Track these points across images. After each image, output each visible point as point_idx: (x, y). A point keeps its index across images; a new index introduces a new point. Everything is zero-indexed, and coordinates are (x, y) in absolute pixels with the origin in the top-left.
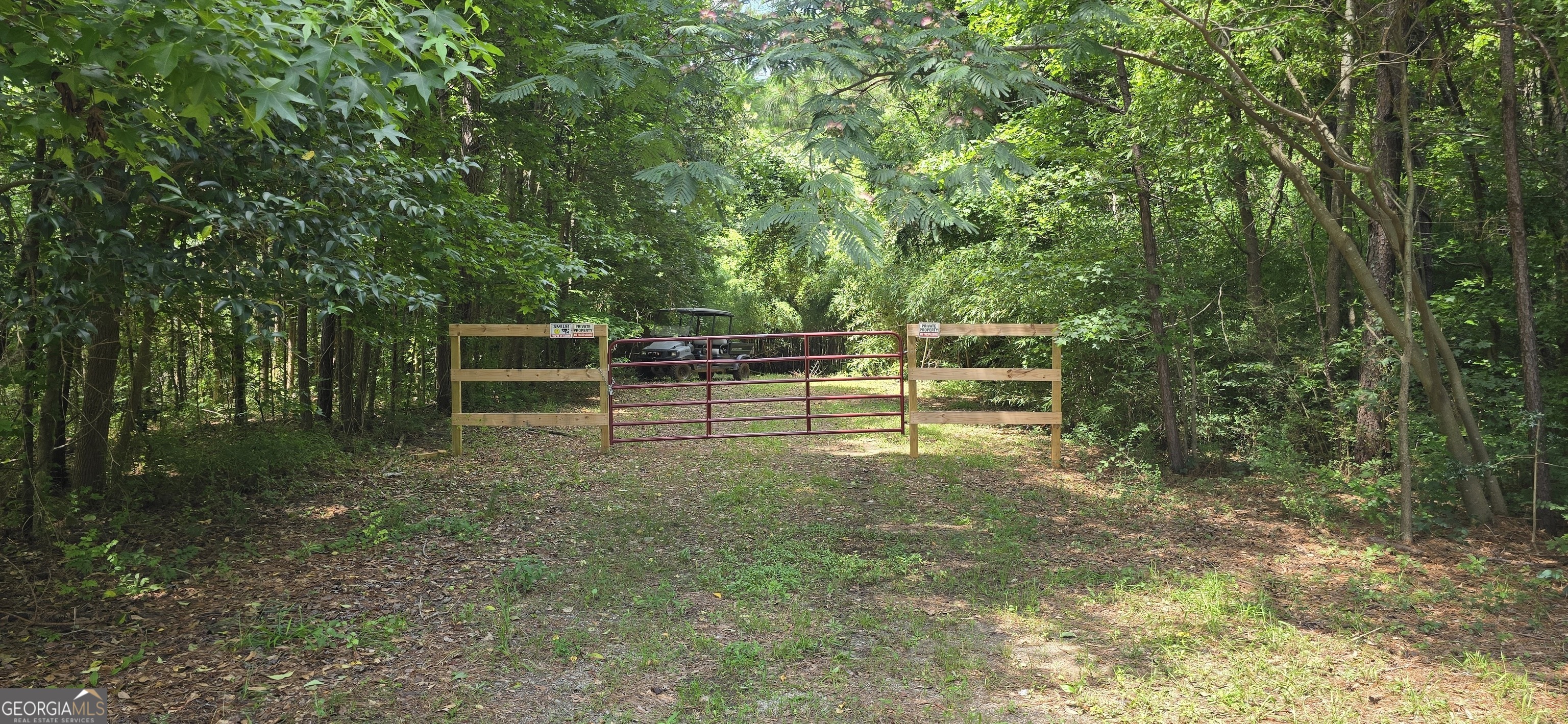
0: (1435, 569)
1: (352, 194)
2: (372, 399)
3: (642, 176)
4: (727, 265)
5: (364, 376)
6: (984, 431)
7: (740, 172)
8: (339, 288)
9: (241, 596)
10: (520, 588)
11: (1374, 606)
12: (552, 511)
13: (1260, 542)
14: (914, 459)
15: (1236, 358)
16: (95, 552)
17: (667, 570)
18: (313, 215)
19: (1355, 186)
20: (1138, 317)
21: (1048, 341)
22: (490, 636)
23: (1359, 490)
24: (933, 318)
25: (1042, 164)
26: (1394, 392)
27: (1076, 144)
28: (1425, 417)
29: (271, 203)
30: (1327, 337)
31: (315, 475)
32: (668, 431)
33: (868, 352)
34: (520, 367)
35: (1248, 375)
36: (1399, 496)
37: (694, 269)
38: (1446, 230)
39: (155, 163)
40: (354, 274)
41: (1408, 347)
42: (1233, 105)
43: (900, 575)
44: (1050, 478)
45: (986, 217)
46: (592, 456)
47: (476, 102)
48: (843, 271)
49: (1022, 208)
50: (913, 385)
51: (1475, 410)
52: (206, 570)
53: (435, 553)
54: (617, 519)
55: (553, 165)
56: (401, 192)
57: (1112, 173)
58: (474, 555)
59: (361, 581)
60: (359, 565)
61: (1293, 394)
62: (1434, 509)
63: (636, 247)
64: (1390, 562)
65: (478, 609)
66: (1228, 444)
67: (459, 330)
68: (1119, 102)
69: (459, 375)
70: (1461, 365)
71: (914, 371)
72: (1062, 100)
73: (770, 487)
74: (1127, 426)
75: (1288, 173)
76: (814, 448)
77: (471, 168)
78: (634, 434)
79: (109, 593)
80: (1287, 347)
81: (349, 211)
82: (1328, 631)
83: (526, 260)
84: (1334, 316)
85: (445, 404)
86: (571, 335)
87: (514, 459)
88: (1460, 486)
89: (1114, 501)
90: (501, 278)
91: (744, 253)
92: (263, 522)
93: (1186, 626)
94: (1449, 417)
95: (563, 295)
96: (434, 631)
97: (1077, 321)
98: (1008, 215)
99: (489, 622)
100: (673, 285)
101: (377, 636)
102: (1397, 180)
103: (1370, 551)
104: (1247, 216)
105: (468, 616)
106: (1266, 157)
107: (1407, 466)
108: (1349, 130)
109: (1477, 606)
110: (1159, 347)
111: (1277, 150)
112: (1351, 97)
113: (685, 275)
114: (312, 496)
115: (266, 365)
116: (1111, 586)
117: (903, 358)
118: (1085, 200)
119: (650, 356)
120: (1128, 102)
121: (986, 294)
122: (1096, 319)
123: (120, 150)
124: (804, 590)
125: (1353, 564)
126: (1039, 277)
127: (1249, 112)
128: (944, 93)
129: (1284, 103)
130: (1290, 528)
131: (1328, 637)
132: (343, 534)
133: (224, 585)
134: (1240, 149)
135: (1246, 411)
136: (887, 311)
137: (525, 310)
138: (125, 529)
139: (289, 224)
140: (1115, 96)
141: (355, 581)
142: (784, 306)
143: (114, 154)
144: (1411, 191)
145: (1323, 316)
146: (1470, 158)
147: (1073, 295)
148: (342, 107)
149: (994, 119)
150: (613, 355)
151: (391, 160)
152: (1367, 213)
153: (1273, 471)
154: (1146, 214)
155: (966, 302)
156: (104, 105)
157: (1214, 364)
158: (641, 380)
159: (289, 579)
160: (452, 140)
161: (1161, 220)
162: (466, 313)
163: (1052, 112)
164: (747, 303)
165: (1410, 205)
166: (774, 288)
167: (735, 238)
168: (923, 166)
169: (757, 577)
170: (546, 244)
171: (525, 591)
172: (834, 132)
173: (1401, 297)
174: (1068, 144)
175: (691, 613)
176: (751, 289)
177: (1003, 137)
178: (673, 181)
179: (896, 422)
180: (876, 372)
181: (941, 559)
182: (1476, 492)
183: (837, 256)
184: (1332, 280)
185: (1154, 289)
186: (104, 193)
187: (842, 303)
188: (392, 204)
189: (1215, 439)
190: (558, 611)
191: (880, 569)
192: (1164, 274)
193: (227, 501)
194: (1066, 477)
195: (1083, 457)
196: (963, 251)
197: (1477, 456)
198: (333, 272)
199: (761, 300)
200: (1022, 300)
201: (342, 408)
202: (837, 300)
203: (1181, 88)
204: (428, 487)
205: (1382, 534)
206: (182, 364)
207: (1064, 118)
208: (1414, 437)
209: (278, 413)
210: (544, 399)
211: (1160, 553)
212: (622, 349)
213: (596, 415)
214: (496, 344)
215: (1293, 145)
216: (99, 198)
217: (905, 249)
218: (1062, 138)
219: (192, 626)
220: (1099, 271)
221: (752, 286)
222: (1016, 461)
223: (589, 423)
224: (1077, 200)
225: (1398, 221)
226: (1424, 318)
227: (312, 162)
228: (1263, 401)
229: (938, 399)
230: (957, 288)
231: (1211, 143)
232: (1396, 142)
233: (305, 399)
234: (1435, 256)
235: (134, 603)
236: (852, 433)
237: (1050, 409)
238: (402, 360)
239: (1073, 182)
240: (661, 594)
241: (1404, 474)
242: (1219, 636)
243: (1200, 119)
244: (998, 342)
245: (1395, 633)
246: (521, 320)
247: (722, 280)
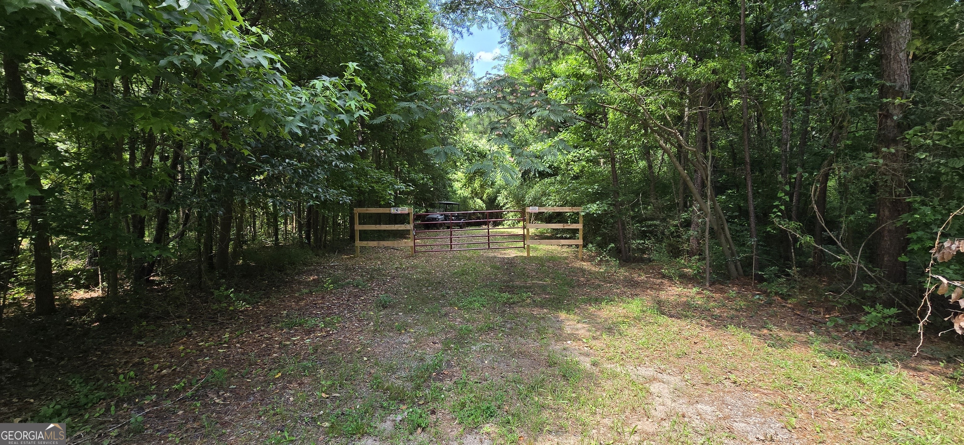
0: (716, 296)
1: (318, 159)
2: (325, 237)
3: (426, 152)
4: (457, 185)
5: (323, 228)
6: (553, 247)
7: (462, 150)
8: (314, 195)
9: (280, 309)
10: (383, 306)
11: (696, 308)
12: (394, 278)
13: (655, 286)
14: (529, 258)
15: (646, 219)
16: (225, 293)
17: (437, 300)
18: (304, 168)
19: (690, 156)
20: (611, 204)
21: (578, 214)
22: (372, 323)
23: (691, 267)
24: (535, 205)
25: (576, 147)
26: (703, 232)
27: (588, 140)
28: (714, 241)
29: (288, 163)
30: (679, 211)
31: (305, 265)
32: (435, 248)
33: (511, 218)
34: (380, 224)
35: (651, 226)
36: (705, 269)
37: (445, 186)
38: (722, 172)
39: (246, 149)
40: (320, 190)
41: (709, 215)
42: (645, 125)
43: (524, 300)
44: (579, 264)
45: (554, 167)
46: (408, 257)
47: (363, 125)
48: (502, 187)
49: (568, 164)
50: (528, 230)
51: (732, 238)
52: (266, 300)
53: (351, 293)
54: (418, 281)
55: (392, 148)
56: (337, 159)
57: (602, 151)
58: (365, 294)
59: (324, 304)
60: (323, 298)
61: (667, 232)
62: (717, 274)
63: (423, 179)
64: (701, 293)
65: (367, 314)
66: (643, 251)
67: (358, 211)
68: (604, 125)
69: (358, 227)
70: (728, 221)
71: (528, 225)
72: (582, 124)
73: (475, 269)
74: (607, 245)
75: (665, 151)
76: (491, 254)
77: (363, 150)
78: (423, 249)
79: (231, 308)
80: (664, 215)
81: (318, 166)
82: (679, 318)
83: (383, 184)
84: (681, 204)
85: (352, 238)
86: (399, 212)
87: (379, 258)
88: (727, 265)
89: (602, 272)
90: (373, 191)
91: (464, 180)
92: (287, 282)
93: (628, 317)
94: (723, 240)
95: (396, 197)
96: (351, 322)
97: (588, 206)
98: (563, 166)
99: (372, 318)
100: (437, 193)
101: (331, 324)
102: (705, 153)
103: (694, 289)
104: (650, 167)
105: (364, 316)
106: (658, 145)
107: (708, 258)
108: (688, 135)
109: (732, 309)
110: (618, 215)
111: (662, 142)
112: (688, 123)
113: (441, 189)
114: (304, 272)
115: (285, 224)
116: (601, 303)
117: (524, 220)
118: (591, 161)
119: (429, 220)
120: (607, 125)
121: (555, 196)
122: (595, 205)
123: (233, 144)
124: (488, 306)
125: (688, 294)
126: (574, 190)
127: (651, 128)
128: (538, 121)
129: (664, 125)
130: (666, 281)
131: (679, 320)
132: (316, 287)
133: (273, 305)
134: (648, 142)
135: (650, 239)
136: (518, 203)
137: (382, 203)
138: (236, 285)
139: (296, 171)
140: (602, 122)
141: (321, 303)
142: (479, 201)
143: (231, 145)
144: (710, 158)
145: (678, 204)
146: (731, 145)
147: (587, 196)
148: (316, 127)
149: (558, 131)
150: (415, 220)
151: (332, 147)
152: (694, 166)
153: (660, 261)
154: (613, 166)
155: (547, 199)
156: (227, 127)
157: (638, 222)
158: (425, 229)
159: (297, 303)
160: (354, 139)
161: (619, 168)
162: (360, 204)
163: (579, 128)
164: (465, 200)
165: (710, 163)
166: (475, 194)
167: (460, 175)
168: (531, 148)
169: (470, 302)
170: (390, 178)
171: (385, 307)
172: (498, 135)
173: (706, 197)
174: (585, 140)
175: (446, 315)
176: (466, 194)
177: (561, 137)
178: (438, 154)
179: (521, 244)
180: (514, 226)
181: (539, 295)
182: (732, 267)
183: (499, 182)
184: (681, 190)
185: (617, 193)
186: (227, 160)
187: (501, 199)
188: (334, 163)
189: (639, 249)
190: (397, 314)
191: (516, 298)
192: (620, 188)
193: (273, 274)
194: (584, 263)
195: (590, 256)
196: (546, 180)
197: (733, 255)
198: (311, 189)
199: (470, 198)
200: (568, 198)
201: (315, 240)
202: (499, 198)
203: (626, 119)
204: (347, 269)
205: (699, 283)
206: (255, 224)
207: (583, 130)
208: (711, 248)
209: (291, 242)
210: (389, 236)
211: (618, 291)
212: (418, 217)
213: (409, 243)
214: (371, 215)
215: (667, 141)
216: (225, 162)
217: (525, 179)
218: (583, 138)
219: (262, 320)
220: (596, 187)
221: (466, 193)
222: (566, 258)
223: (406, 245)
224: (588, 161)
225: (705, 169)
226: (714, 204)
227: (304, 148)
228: (656, 235)
229: (537, 236)
230: (544, 194)
231: (637, 140)
232: (705, 140)
233: (301, 236)
234: (718, 182)
235: (241, 312)
236: (505, 249)
237: (578, 239)
238: (337, 222)
239: (586, 154)
240: (435, 308)
241: (708, 261)
242: (640, 321)
243: (633, 130)
244: (559, 214)
245: (703, 319)
246: (381, 206)
247: (455, 191)
